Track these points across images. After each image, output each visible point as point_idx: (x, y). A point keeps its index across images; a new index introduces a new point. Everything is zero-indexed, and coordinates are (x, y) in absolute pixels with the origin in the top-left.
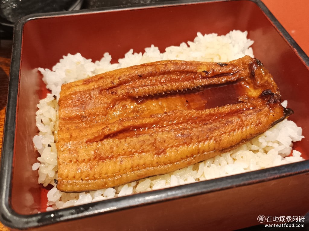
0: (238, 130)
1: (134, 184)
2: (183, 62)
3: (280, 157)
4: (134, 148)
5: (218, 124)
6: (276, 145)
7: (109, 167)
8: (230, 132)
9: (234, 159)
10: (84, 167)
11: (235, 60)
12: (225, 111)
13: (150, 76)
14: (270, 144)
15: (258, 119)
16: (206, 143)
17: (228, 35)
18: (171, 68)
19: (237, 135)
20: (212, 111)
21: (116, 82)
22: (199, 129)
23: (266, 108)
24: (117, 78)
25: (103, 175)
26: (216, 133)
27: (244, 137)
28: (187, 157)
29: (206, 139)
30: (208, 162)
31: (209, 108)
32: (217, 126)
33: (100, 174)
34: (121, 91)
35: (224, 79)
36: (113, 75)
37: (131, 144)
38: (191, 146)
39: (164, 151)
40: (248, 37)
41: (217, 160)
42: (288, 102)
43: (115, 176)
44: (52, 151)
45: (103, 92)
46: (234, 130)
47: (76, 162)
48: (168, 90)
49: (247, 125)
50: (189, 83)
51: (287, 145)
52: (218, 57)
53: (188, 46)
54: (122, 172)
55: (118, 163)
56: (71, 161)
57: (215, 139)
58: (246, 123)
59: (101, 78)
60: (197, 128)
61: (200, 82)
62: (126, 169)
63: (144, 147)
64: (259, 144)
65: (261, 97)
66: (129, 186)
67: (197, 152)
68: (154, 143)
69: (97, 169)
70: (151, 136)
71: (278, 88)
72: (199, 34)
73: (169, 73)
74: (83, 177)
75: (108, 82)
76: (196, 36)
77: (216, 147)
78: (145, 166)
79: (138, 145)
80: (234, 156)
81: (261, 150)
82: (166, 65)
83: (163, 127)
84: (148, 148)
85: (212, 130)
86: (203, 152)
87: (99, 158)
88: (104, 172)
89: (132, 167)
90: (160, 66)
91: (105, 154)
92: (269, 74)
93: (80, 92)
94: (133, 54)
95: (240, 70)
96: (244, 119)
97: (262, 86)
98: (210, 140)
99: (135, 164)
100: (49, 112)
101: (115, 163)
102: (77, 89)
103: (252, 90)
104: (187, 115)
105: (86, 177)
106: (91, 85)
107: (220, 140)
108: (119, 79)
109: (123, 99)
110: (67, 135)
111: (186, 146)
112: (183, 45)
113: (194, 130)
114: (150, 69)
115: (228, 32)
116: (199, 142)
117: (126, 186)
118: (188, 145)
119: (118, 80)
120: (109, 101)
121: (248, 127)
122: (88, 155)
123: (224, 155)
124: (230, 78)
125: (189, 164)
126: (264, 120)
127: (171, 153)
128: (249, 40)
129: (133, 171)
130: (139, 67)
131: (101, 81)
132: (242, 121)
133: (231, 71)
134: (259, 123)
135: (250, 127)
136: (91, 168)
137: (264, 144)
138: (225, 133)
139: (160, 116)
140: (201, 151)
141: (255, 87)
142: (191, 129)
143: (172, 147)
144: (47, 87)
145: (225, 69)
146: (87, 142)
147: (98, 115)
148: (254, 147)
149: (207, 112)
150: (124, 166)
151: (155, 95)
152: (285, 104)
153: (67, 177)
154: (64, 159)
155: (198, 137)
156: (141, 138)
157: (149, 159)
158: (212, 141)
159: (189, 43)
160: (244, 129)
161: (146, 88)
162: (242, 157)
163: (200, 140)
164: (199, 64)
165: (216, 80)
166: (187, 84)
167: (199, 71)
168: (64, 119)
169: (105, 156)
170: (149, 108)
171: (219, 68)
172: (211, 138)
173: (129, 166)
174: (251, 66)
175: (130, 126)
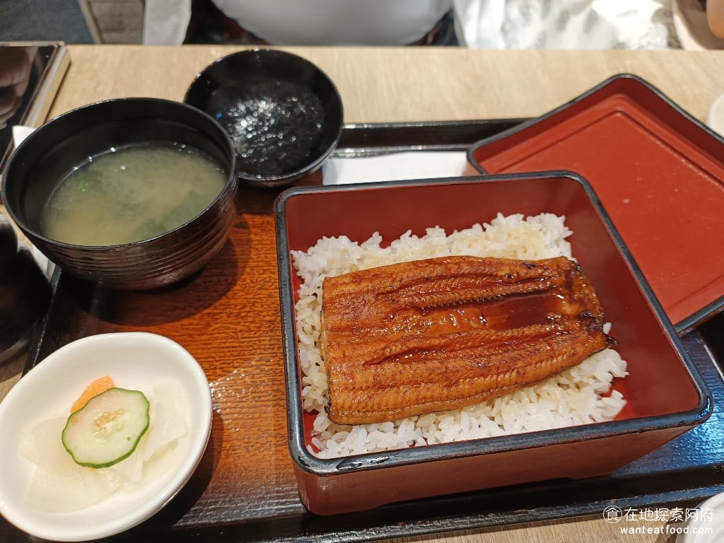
0: (547, 361)
1: (416, 418)
2: (480, 261)
3: (596, 396)
4: (421, 376)
5: (523, 352)
6: (592, 381)
7: (390, 397)
8: (536, 363)
9: (538, 396)
10: (362, 396)
11: (548, 260)
12: (531, 334)
13: (439, 280)
14: (585, 380)
15: (574, 349)
16: (507, 376)
17: (537, 217)
18: (466, 269)
19: (545, 366)
20: (515, 332)
21: (396, 284)
22: (499, 357)
23: (584, 335)
24: (398, 279)
25: (383, 407)
26: (520, 364)
27: (554, 369)
28: (483, 391)
29: (508, 371)
30: (506, 398)
31: (511, 328)
32: (521, 355)
33: (380, 405)
34: (404, 300)
35: (531, 287)
36: (392, 274)
37: (418, 371)
38: (488, 378)
39: (457, 383)
40: (566, 224)
41: (516, 395)
42: (612, 325)
43: (395, 409)
44: (320, 371)
45: (380, 297)
46: (541, 362)
47: (352, 390)
48: (460, 300)
49: (559, 355)
50: (487, 291)
51: (605, 383)
52: (523, 250)
53: (484, 230)
54: (404, 404)
55: (401, 394)
56: (347, 388)
57: (518, 372)
58: (557, 352)
59: (376, 276)
60: (496, 355)
61: (501, 290)
62: (409, 401)
63: (433, 376)
64: (570, 378)
65: (578, 317)
66: (410, 420)
67: (495, 386)
68: (446, 372)
69: (376, 400)
70: (442, 363)
71: (602, 309)
72: (500, 215)
73: (463, 275)
74: (360, 408)
75: (387, 284)
76: (495, 217)
77: (519, 381)
78: (432, 399)
79: (426, 374)
80: (538, 391)
81: (572, 386)
82: (458, 264)
83: (454, 350)
84: (437, 378)
85: (515, 360)
86: (503, 386)
87: (379, 386)
88: (384, 403)
89: (417, 400)
90: (452, 266)
91: (385, 381)
92: (591, 287)
93: (351, 294)
94: (411, 236)
95: (553, 276)
96: (555, 347)
97: (580, 301)
98: (511, 373)
99: (421, 397)
100: (312, 317)
101: (397, 393)
102: (346, 289)
103: (567, 305)
104: (484, 337)
105: (363, 408)
106: (364, 286)
107: (524, 373)
108: (400, 281)
109: (405, 309)
110: (338, 354)
111: (482, 378)
112: (477, 227)
113: (493, 357)
114: (439, 270)
115: (539, 214)
116: (498, 374)
117: (406, 421)
118: (485, 377)
119: (399, 283)
120: (388, 310)
121: (559, 358)
122: (367, 382)
123: (526, 389)
124: (538, 285)
125: (484, 400)
126: (580, 349)
127: (464, 386)
128: (567, 228)
129: (418, 404)
130: (425, 264)
131: (377, 282)
132: (552, 349)
133: (541, 276)
134: (574, 354)
135: (563, 358)
136: (370, 398)
137: (577, 379)
138: (531, 364)
139: (452, 337)
140: (500, 385)
141: (571, 301)
142: (489, 357)
143: (465, 378)
144: (299, 274)
145: (533, 273)
146: (364, 365)
147: (373, 327)
148: (563, 380)
149: (509, 333)
150: (407, 398)
151: (445, 305)
152: (607, 328)
153: (343, 407)
154: (338, 385)
155: (498, 368)
156: (430, 365)
157: (438, 391)
158: (514, 374)
159: (485, 225)
160: (555, 361)
161: (435, 297)
162: (549, 394)
163: (499, 371)
164: (500, 263)
165: (520, 288)
166: (484, 293)
167: (500, 273)
168: (332, 330)
169: (386, 385)
170: (436, 322)
171: (525, 271)
172: (513, 370)
173: (413, 397)
174: (567, 273)
175: (416, 348)
